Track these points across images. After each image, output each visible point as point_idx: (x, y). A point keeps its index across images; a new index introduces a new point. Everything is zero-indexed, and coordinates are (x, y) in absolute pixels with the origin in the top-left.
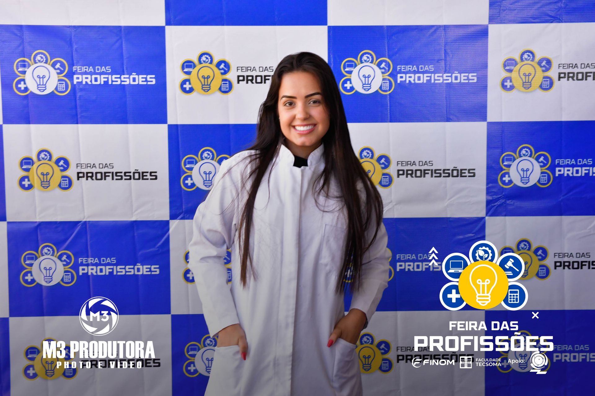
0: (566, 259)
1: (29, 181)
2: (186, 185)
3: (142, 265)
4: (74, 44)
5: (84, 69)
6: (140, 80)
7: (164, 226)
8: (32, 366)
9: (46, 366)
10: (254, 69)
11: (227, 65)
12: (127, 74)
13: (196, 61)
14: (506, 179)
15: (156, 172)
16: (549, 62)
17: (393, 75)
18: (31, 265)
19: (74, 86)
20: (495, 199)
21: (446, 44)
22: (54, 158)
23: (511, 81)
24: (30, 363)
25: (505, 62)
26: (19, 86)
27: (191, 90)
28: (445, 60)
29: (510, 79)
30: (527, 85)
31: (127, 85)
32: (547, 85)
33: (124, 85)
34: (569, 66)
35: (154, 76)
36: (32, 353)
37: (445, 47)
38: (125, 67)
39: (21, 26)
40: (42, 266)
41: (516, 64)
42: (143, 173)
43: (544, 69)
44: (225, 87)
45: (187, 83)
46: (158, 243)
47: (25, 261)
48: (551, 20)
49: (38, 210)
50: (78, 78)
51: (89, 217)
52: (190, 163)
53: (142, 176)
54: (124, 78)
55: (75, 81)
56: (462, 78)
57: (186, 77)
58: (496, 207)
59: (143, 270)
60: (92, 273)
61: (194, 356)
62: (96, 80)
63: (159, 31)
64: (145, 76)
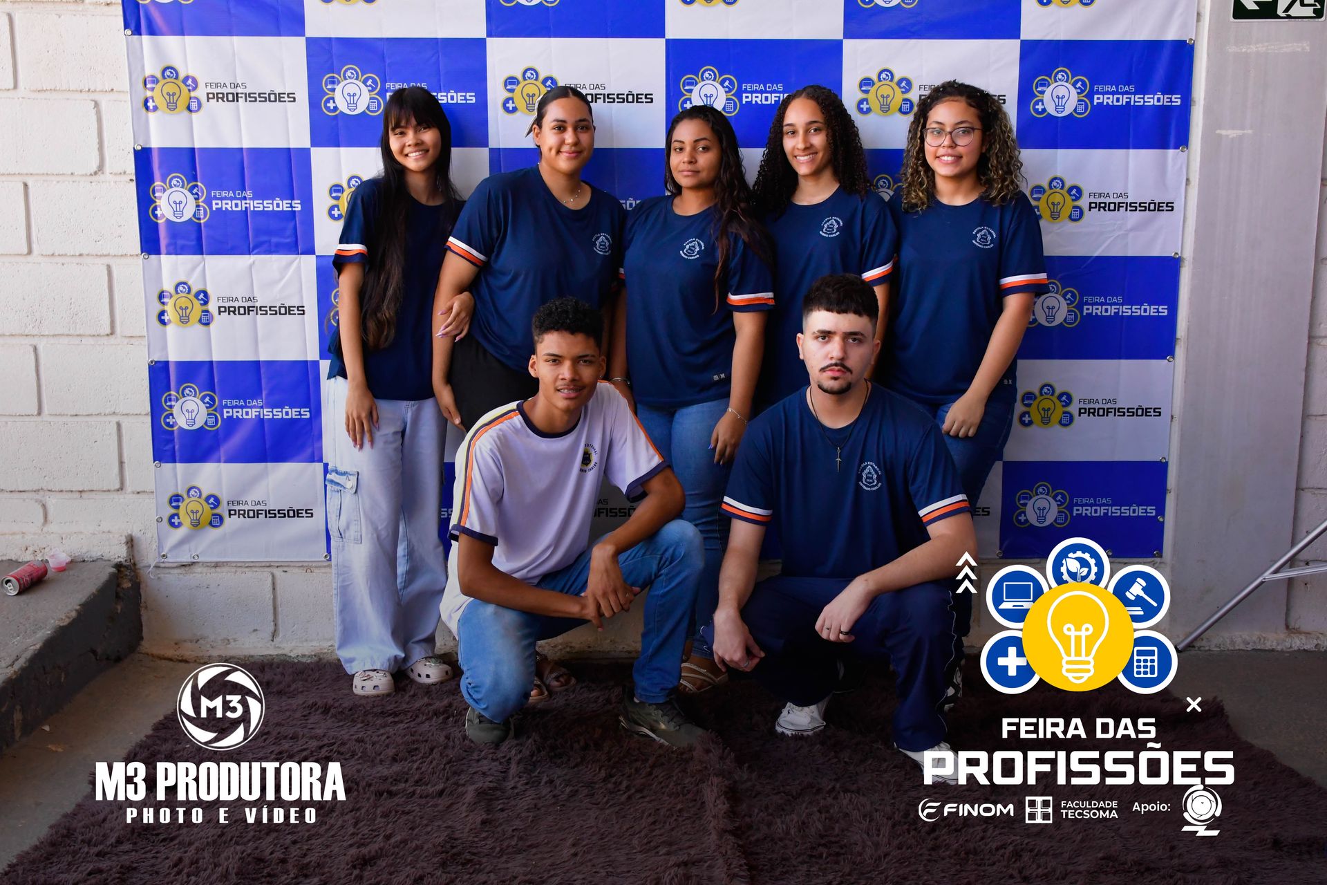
1: (338, 210)
4: (387, 58)
6: (459, 98)
11: (554, 82)
13: (520, 77)
16: (909, 83)
17: (739, 95)
21: (797, 59)
23: (867, 104)
25: (862, 81)
26: (328, 105)
27: (515, 110)
29: (866, 100)
30: (885, 108)
32: (907, 108)
35: (473, 94)
39: (329, 40)
41: (874, 84)
43: (904, 90)
45: (511, 102)
47: (335, 299)
48: (910, 35)
57: (509, 95)
63: (481, 44)
64: (464, 94)
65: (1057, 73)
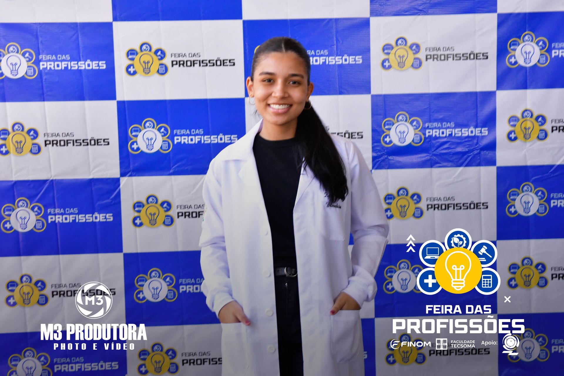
0: (436, 202)
1: (6, 147)
2: (133, 149)
3: (99, 213)
4: (40, 37)
5: (49, 57)
6: (93, 65)
7: (116, 182)
8: (12, 296)
9: (24, 296)
10: (185, 55)
11: (163, 53)
12: (83, 61)
13: (138, 50)
14: (387, 140)
15: (108, 139)
16: (418, 46)
18: (9, 215)
19: (40, 72)
20: (379, 156)
21: (337, 32)
22: (26, 129)
23: (389, 62)
24: (10, 294)
25: (384, 46)
27: (135, 73)
28: (337, 46)
29: (388, 60)
30: (401, 65)
31: (83, 70)
32: (417, 64)
33: (81, 70)
34: (434, 49)
35: (104, 62)
36: (12, 286)
37: (336, 35)
38: (81, 55)
40: (19, 216)
41: (393, 48)
42: (98, 140)
43: (414, 52)
44: (162, 70)
45: (132, 67)
46: (112, 195)
47: (4, 212)
48: (419, 12)
49: (14, 171)
50: (43, 65)
51: (55, 176)
52: (135, 131)
53: (97, 142)
54: (81, 64)
55: (41, 67)
56: (351, 60)
57: (130, 62)
58: (380, 162)
59: (100, 217)
60: (59, 221)
61: (142, 286)
62: (58, 66)
63: (108, 26)
64: (97, 62)
65: (525, 35)
